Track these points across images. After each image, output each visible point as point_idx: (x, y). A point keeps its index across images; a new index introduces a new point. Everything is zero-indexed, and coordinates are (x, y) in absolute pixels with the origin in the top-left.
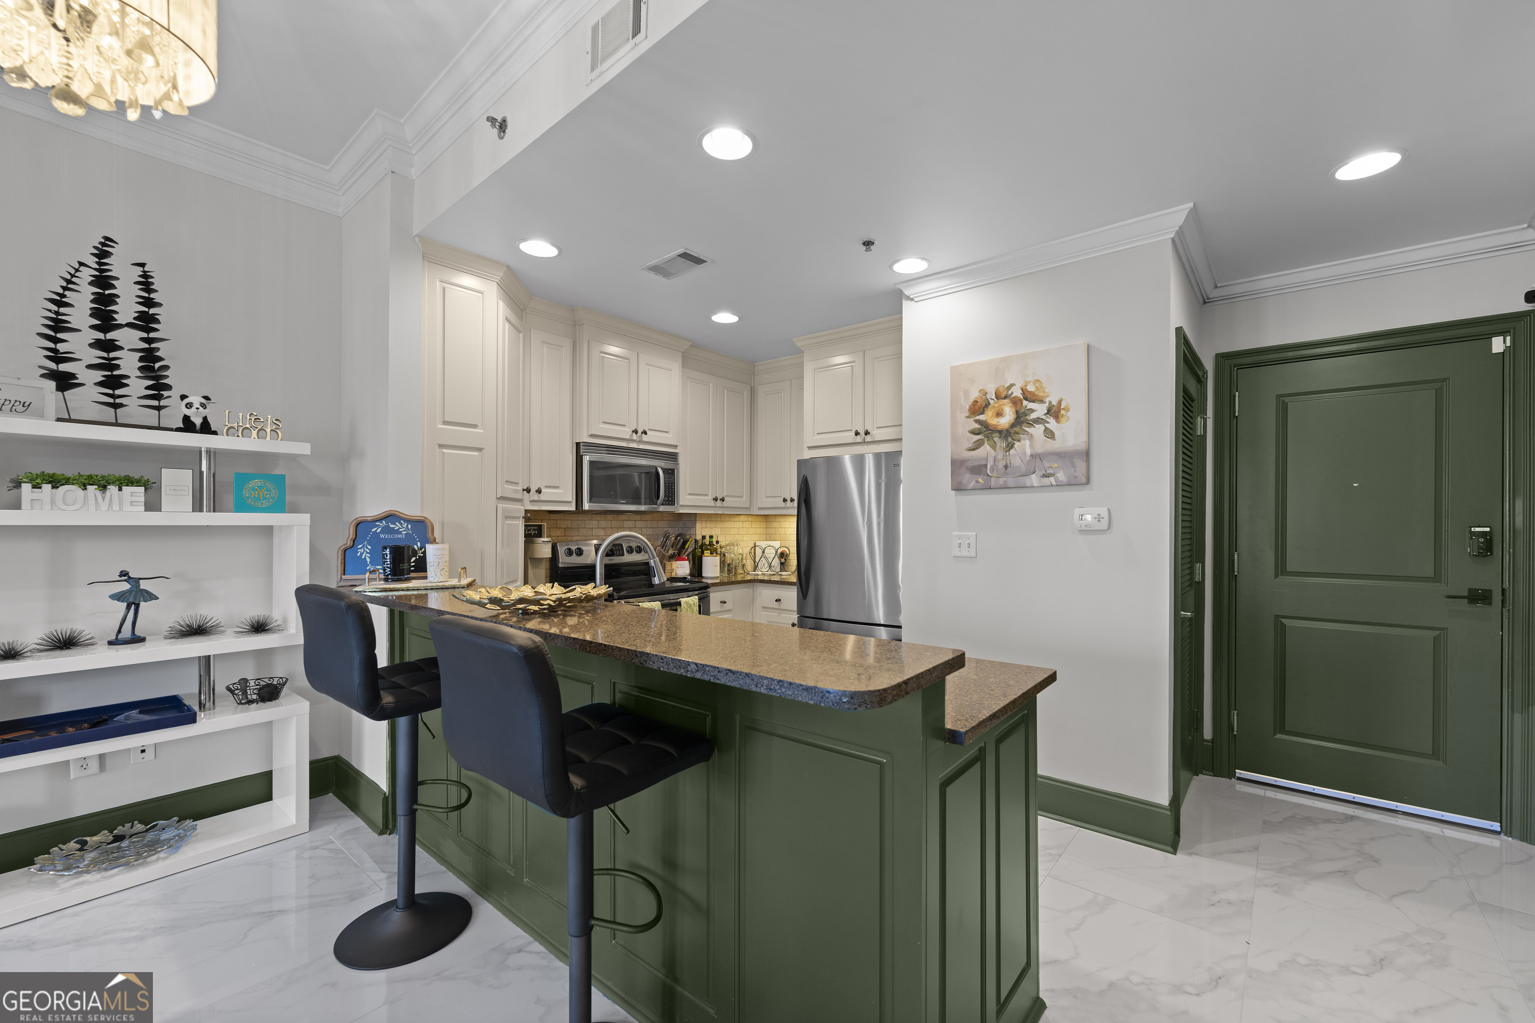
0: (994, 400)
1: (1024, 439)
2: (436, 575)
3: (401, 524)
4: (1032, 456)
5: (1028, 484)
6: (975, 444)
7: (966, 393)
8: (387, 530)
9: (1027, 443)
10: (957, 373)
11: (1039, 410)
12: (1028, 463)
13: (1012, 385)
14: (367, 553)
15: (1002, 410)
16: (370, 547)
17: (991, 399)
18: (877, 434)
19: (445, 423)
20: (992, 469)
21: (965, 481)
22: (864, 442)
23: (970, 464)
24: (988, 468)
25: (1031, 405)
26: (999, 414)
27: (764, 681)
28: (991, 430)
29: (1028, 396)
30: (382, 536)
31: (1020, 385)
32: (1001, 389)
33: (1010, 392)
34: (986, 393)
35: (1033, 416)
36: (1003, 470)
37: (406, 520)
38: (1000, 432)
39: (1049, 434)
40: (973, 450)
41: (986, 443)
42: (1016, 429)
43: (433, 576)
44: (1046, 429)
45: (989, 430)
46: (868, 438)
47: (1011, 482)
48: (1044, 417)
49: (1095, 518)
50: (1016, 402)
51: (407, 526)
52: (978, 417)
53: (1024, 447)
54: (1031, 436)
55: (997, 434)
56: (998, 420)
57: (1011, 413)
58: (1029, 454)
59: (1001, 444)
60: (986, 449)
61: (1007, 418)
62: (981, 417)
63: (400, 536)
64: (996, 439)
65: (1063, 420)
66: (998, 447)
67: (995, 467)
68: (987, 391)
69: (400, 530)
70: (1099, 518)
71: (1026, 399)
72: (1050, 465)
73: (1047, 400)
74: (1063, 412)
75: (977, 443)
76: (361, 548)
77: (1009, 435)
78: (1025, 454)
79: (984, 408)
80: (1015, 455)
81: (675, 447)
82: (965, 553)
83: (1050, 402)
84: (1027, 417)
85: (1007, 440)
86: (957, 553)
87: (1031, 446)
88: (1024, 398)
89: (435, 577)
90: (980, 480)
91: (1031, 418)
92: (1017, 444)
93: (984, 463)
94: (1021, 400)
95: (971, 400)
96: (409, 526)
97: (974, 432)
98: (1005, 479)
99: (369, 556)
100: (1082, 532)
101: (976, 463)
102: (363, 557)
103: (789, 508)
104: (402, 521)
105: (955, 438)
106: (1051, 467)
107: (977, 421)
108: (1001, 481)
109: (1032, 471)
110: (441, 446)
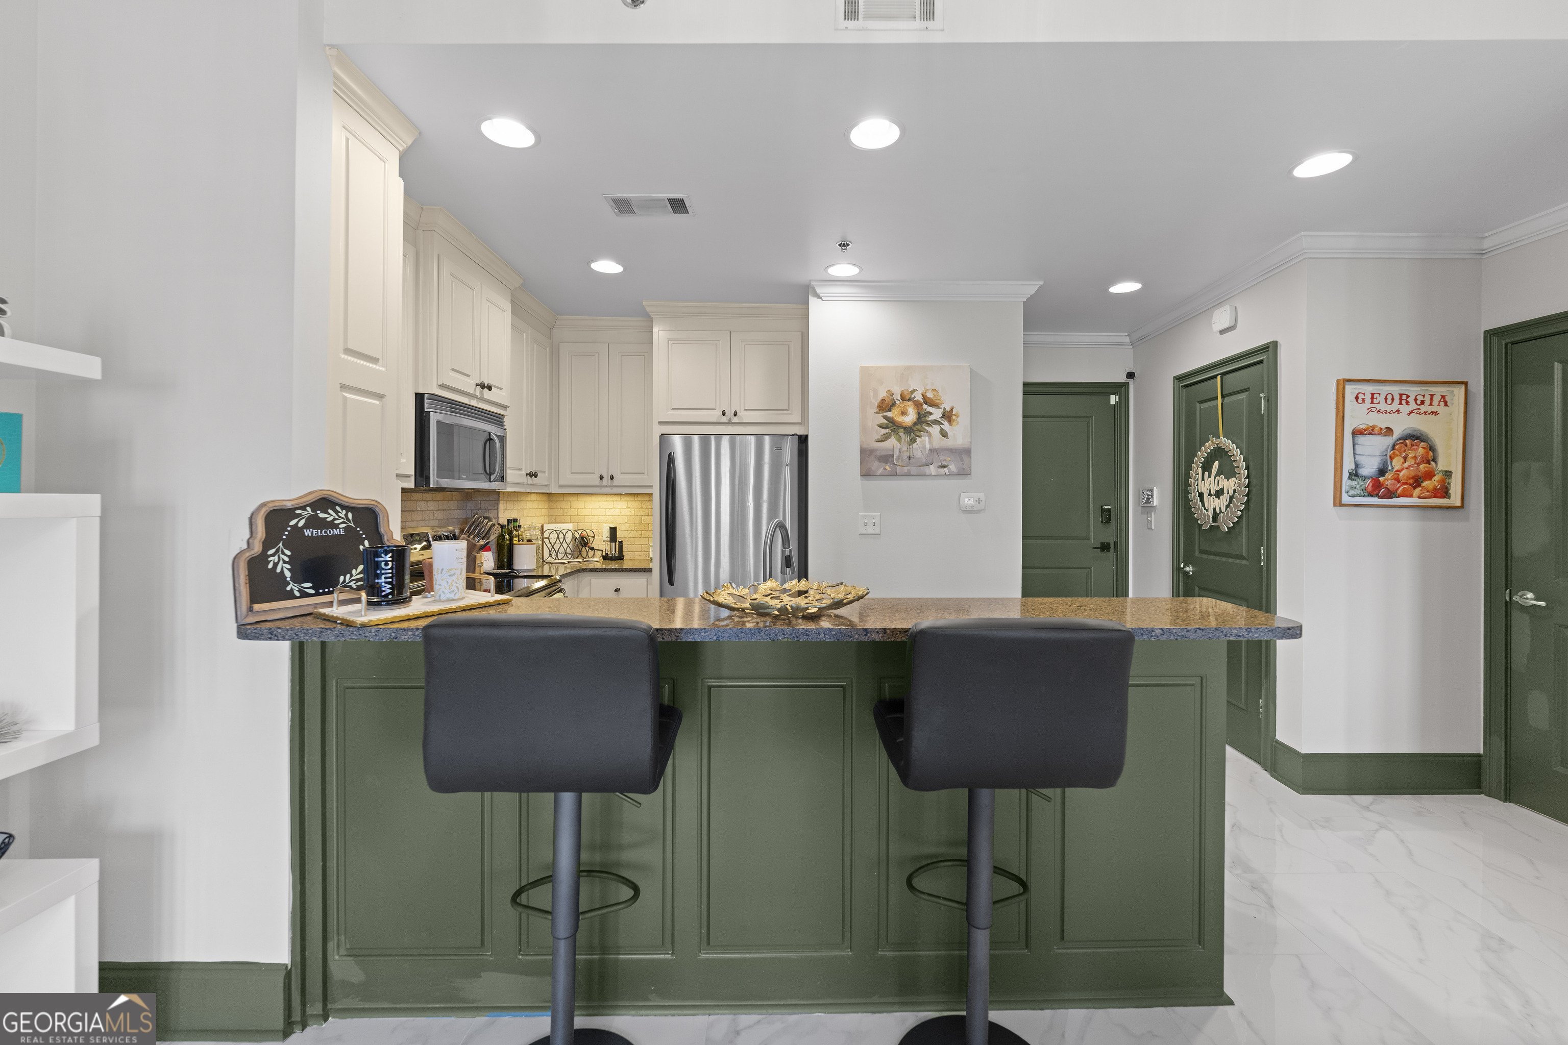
0: (899, 400)
1: (924, 436)
2: (458, 589)
3: (337, 512)
4: (930, 450)
5: (928, 473)
6: (883, 436)
7: (875, 392)
8: (314, 522)
9: (927, 439)
10: (866, 374)
11: (936, 414)
12: (928, 456)
13: (914, 391)
14: (285, 562)
15: (906, 410)
16: (288, 553)
17: (897, 399)
18: (745, 416)
19: (348, 351)
20: (898, 459)
21: (873, 468)
22: (730, 423)
23: (878, 453)
24: (895, 457)
25: (930, 409)
26: (904, 413)
27: (1233, 631)
28: (897, 426)
29: (927, 401)
30: (307, 533)
31: (922, 391)
32: (906, 393)
33: (913, 396)
34: (893, 394)
35: (931, 418)
36: (907, 460)
37: (343, 507)
38: (905, 428)
39: (944, 434)
40: (882, 441)
41: (893, 436)
42: (919, 427)
43: (453, 591)
44: (942, 429)
45: (895, 426)
46: (735, 420)
47: (914, 470)
48: (940, 420)
49: (977, 501)
50: (917, 405)
51: (346, 515)
52: (886, 414)
53: (924, 443)
54: (930, 435)
55: (903, 430)
56: (903, 418)
57: (914, 413)
58: (928, 449)
59: (905, 438)
60: (892, 442)
61: (910, 418)
62: (889, 414)
63: (336, 532)
64: (901, 434)
65: (954, 423)
66: (903, 441)
67: (900, 458)
68: (894, 392)
69: (336, 522)
70: (979, 501)
71: (926, 404)
72: (946, 458)
73: (942, 406)
74: (954, 417)
75: (884, 436)
76: (273, 555)
77: (913, 431)
78: (924, 447)
79: (891, 406)
80: (917, 448)
81: (505, 407)
82: (870, 530)
83: (945, 409)
84: (927, 418)
85: (910, 436)
86: (864, 532)
87: (930, 442)
88: (924, 402)
89: (456, 591)
90: (887, 468)
91: (930, 419)
92: (918, 440)
93: (891, 453)
94: (921, 404)
95: (880, 398)
96: (350, 515)
97: (881, 426)
98: (909, 468)
99: (289, 567)
100: (965, 511)
101: (884, 453)
102: (278, 570)
103: (605, 486)
104: (338, 508)
105: (864, 430)
106: (945, 460)
107: (885, 417)
108: (906, 469)
109: (930, 462)
110: (344, 387)
